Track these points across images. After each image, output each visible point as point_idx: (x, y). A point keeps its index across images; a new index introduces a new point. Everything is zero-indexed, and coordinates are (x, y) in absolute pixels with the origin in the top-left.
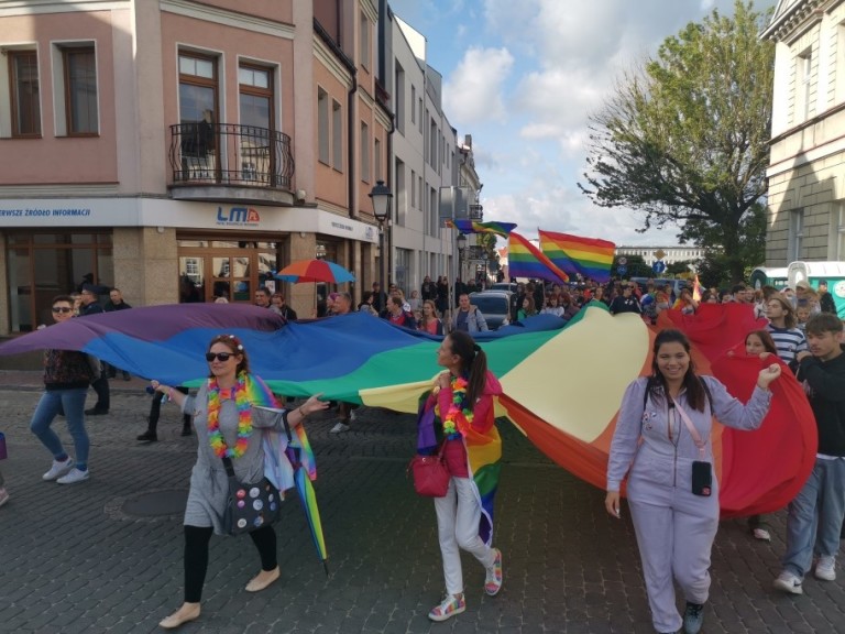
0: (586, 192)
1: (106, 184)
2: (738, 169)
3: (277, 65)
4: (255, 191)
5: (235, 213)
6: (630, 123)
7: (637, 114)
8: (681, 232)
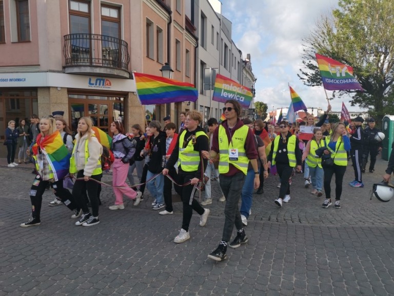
0: (302, 79)
1: (34, 66)
2: (383, 65)
3: (121, 6)
4: (105, 69)
5: (98, 81)
6: (323, 42)
7: (328, 37)
8: (352, 99)
